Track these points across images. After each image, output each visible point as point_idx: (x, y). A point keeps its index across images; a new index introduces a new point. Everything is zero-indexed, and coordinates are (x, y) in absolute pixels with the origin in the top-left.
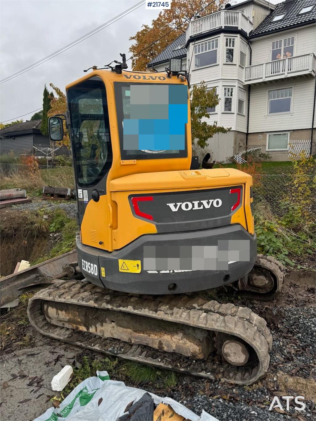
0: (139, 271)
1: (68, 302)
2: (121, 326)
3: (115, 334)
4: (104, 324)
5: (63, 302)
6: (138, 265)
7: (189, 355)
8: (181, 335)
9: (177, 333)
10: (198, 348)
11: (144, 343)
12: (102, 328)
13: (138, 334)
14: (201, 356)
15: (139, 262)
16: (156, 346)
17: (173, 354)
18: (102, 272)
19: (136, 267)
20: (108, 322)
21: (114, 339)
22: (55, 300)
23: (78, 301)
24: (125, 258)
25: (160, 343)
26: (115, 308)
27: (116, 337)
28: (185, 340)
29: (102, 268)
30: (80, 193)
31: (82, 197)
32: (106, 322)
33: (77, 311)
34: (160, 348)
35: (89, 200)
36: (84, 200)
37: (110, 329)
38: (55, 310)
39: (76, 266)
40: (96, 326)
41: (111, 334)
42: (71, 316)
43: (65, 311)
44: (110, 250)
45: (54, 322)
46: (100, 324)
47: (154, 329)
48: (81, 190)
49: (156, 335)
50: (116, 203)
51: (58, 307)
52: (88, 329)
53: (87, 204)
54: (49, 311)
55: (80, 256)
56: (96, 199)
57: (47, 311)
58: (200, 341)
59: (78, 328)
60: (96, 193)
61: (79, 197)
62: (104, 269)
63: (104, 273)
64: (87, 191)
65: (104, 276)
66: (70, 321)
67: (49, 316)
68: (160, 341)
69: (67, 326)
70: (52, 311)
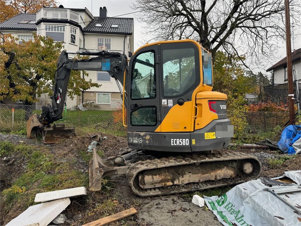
0: (215, 138)
1: (168, 166)
2: (194, 174)
3: (191, 180)
4: (184, 176)
5: (164, 167)
6: (214, 135)
7: (229, 177)
8: (225, 168)
9: (224, 168)
10: (233, 172)
11: (207, 179)
12: (183, 179)
13: (204, 175)
14: (234, 176)
15: (214, 133)
16: (213, 179)
17: (223, 179)
18: (193, 142)
19: (213, 136)
20: (187, 173)
21: (190, 183)
22: (157, 167)
23: (175, 163)
24: (208, 132)
25: (216, 176)
26: (199, 161)
27: (191, 181)
28: (227, 170)
29: (193, 140)
30: (164, 101)
31: (166, 103)
32: (185, 174)
33: (168, 172)
34: (215, 179)
35: (174, 105)
36: (169, 105)
37: (188, 178)
38: (150, 177)
39: (114, 159)
40: (179, 179)
41: (189, 180)
42: (163, 177)
43: (159, 175)
44: (193, 130)
45: (146, 187)
46: (181, 176)
47: (213, 170)
48: (166, 100)
49: (214, 172)
50: (201, 105)
51: (153, 173)
52: (173, 182)
53: (172, 107)
54: (145, 179)
55: (167, 138)
56: (181, 104)
57: (143, 180)
58: (234, 168)
59: (166, 184)
60: (182, 101)
61: (163, 104)
62: (194, 140)
63: (195, 142)
64: (172, 100)
65: (195, 144)
66: (161, 181)
67: (143, 183)
68: (216, 175)
69: (158, 186)
70: (148, 178)
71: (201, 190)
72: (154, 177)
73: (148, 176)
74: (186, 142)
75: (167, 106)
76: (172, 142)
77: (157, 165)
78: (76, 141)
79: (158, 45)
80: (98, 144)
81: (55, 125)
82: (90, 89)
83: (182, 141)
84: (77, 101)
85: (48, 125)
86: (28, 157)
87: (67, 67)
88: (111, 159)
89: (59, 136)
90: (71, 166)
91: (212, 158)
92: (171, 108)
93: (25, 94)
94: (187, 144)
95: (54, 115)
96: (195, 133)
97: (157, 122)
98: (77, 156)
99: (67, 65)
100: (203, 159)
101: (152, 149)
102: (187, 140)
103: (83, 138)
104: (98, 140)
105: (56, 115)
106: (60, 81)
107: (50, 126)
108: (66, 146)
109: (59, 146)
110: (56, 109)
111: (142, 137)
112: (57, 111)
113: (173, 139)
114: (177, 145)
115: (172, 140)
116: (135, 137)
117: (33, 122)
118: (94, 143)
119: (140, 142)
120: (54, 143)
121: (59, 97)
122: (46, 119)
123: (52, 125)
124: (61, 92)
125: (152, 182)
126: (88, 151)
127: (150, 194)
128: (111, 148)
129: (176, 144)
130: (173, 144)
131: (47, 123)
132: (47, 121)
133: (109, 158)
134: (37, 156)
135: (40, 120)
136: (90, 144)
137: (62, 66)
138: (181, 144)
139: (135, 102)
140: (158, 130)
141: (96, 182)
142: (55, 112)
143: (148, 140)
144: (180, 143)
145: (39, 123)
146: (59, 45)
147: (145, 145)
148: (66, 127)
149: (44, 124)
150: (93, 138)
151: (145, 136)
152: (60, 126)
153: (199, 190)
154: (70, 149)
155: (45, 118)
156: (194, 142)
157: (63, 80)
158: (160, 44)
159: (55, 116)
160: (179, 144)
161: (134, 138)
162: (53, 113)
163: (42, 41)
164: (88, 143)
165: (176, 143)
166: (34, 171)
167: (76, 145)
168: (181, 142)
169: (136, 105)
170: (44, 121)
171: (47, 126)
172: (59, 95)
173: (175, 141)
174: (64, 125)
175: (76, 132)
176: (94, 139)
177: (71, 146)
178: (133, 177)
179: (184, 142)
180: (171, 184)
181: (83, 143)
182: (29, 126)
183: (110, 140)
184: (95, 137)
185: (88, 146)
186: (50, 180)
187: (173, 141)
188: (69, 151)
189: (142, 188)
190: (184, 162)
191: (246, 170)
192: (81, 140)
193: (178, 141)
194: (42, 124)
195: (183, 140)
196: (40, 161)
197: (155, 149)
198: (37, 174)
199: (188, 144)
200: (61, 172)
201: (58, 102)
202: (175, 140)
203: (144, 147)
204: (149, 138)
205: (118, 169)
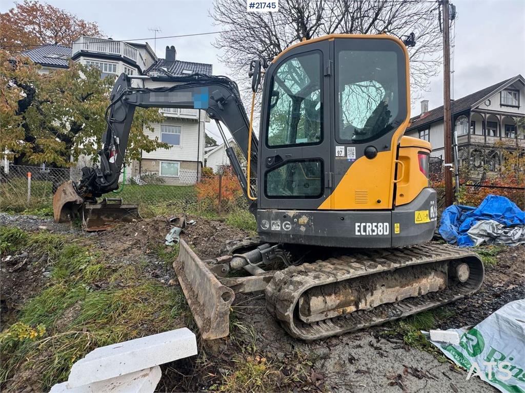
0: (428, 220)
1: (355, 276)
2: (389, 287)
3: (384, 298)
4: (374, 292)
5: (348, 278)
6: (427, 215)
7: (438, 289)
8: (433, 274)
9: (431, 274)
10: (442, 280)
11: (408, 295)
12: (372, 298)
13: (404, 289)
14: (444, 287)
15: (427, 212)
16: (416, 294)
17: (428, 293)
18: (395, 229)
19: (426, 217)
20: (379, 288)
22: (337, 280)
23: (366, 270)
24: (420, 209)
25: (420, 289)
26: (403, 265)
27: (385, 301)
28: (435, 277)
29: (395, 224)
30: (340, 150)
31: (343, 154)
32: (376, 290)
33: (351, 287)
34: (419, 294)
35: (358, 157)
36: (348, 158)
37: (380, 295)
38: (320, 298)
39: (230, 261)
40: (365, 298)
41: (381, 300)
42: (342, 298)
43: (335, 293)
44: (391, 208)
45: (313, 318)
46: (370, 294)
47: (417, 278)
48: (343, 147)
49: (417, 283)
50: (406, 159)
51: (326, 292)
52: (357, 306)
53: (354, 162)
54: (311, 305)
55: (347, 221)
56: (371, 156)
57: (307, 306)
58: (445, 273)
59: (347, 310)
60: (373, 150)
61: (337, 155)
62: (398, 224)
63: (399, 229)
64: (355, 148)
65: (399, 232)
66: (338, 306)
67: (307, 313)
68: (420, 287)
69: (332, 315)
70: (316, 302)
71: (404, 317)
72: (327, 298)
73: (316, 298)
74: (383, 228)
75: (345, 158)
76: (357, 229)
77: (335, 275)
78: (143, 227)
79: (330, 40)
80: (182, 233)
81: (105, 200)
82: (155, 150)
83: (376, 226)
84: (133, 172)
85: (93, 200)
86: (55, 255)
87: (129, 101)
88: (224, 261)
89: (111, 219)
90: (140, 271)
91: (421, 258)
92: (352, 162)
93: (52, 153)
94: (385, 233)
95: (103, 182)
96: (396, 211)
97: (324, 189)
98: (148, 253)
99: (128, 97)
100: (408, 261)
101: (313, 243)
102: (385, 224)
103: (156, 222)
104: (182, 226)
105: (108, 182)
106: (117, 124)
107: (96, 202)
108: (127, 235)
109: (113, 236)
110: (108, 171)
111: (291, 220)
112: (110, 175)
113: (359, 224)
114: (368, 234)
115: (357, 224)
116: (276, 220)
117: (65, 194)
118: (175, 231)
119: (286, 230)
120: (103, 231)
121: (114, 152)
122: (90, 188)
123: (99, 200)
124: (118, 143)
125: (324, 309)
126: (167, 243)
127: (321, 334)
128: (206, 239)
129: (364, 234)
130: (359, 234)
131: (90, 195)
132: (90, 192)
133: (219, 259)
134: (73, 254)
135: (78, 190)
136: (168, 231)
137: (120, 99)
138: (374, 234)
139: (275, 152)
140: (325, 205)
141: (219, 318)
142: (106, 177)
143: (304, 225)
144: (373, 231)
145: (77, 196)
146: (110, 80)
147: (297, 235)
148: (123, 204)
149: (86, 199)
150: (172, 221)
151: (298, 216)
152: (114, 203)
153: (401, 318)
154: (135, 241)
155: (87, 187)
156: (397, 230)
157: (122, 122)
158: (333, 39)
159: (106, 185)
160: (371, 234)
161: (272, 222)
162: (102, 180)
163: (83, 71)
164: (165, 230)
165: (365, 230)
166: (66, 282)
167: (144, 233)
168: (375, 229)
169: (278, 158)
170: (85, 192)
171: (90, 201)
172: (114, 148)
173: (364, 226)
174: (121, 200)
175: (140, 212)
176: (173, 223)
177: (136, 235)
178: (292, 303)
179: (379, 229)
180: (352, 309)
181: (157, 230)
182: (58, 200)
183: (200, 225)
184: (175, 221)
185: (165, 236)
186: (102, 305)
187: (358, 226)
188: (132, 245)
189: (305, 321)
190: (380, 268)
191: (461, 276)
192: (153, 225)
193: (369, 227)
194: (82, 197)
195: (380, 224)
196: (78, 263)
197: (320, 243)
198: (73, 290)
199: (387, 233)
200: (122, 284)
201: (112, 160)
202: (363, 224)
203: (294, 239)
204: (306, 222)
205: (244, 283)
